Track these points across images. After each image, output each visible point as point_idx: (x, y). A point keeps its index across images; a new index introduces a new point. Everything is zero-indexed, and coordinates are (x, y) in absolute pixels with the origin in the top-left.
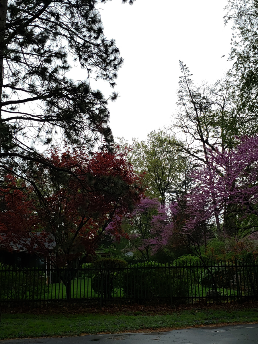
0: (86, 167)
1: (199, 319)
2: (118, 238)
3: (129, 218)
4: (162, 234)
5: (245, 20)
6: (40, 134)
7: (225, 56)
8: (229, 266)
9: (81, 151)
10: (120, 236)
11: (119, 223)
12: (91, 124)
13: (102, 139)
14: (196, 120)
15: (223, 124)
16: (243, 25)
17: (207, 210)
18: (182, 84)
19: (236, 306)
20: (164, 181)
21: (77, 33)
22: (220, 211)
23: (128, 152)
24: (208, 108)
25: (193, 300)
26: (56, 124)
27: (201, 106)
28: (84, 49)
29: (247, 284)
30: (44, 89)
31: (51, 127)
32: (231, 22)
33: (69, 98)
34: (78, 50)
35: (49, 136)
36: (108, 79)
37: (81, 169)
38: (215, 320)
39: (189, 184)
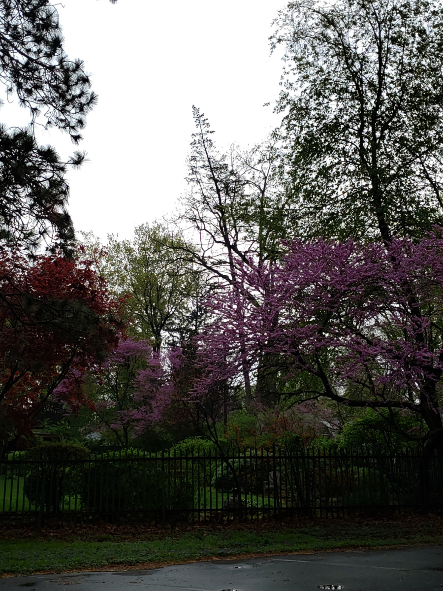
0: (22, 281)
1: (209, 547)
2: (75, 409)
3: (95, 373)
4: (153, 403)
5: (305, 46)
7: (269, 104)
8: (262, 457)
9: (14, 253)
10: (80, 404)
11: (78, 382)
12: (34, 205)
13: (54, 232)
14: (218, 210)
15: (261, 218)
16: (302, 54)
17: (230, 363)
18: (197, 147)
19: (270, 525)
20: (161, 310)
21: (16, 44)
22: (252, 364)
23: (99, 258)
24: (238, 191)
25: (201, 514)
27: (227, 186)
28: (26, 72)
29: (291, 488)
32: (282, 48)
34: (16, 73)
36: (68, 128)
37: (11, 284)
38: (236, 549)
39: (203, 317)
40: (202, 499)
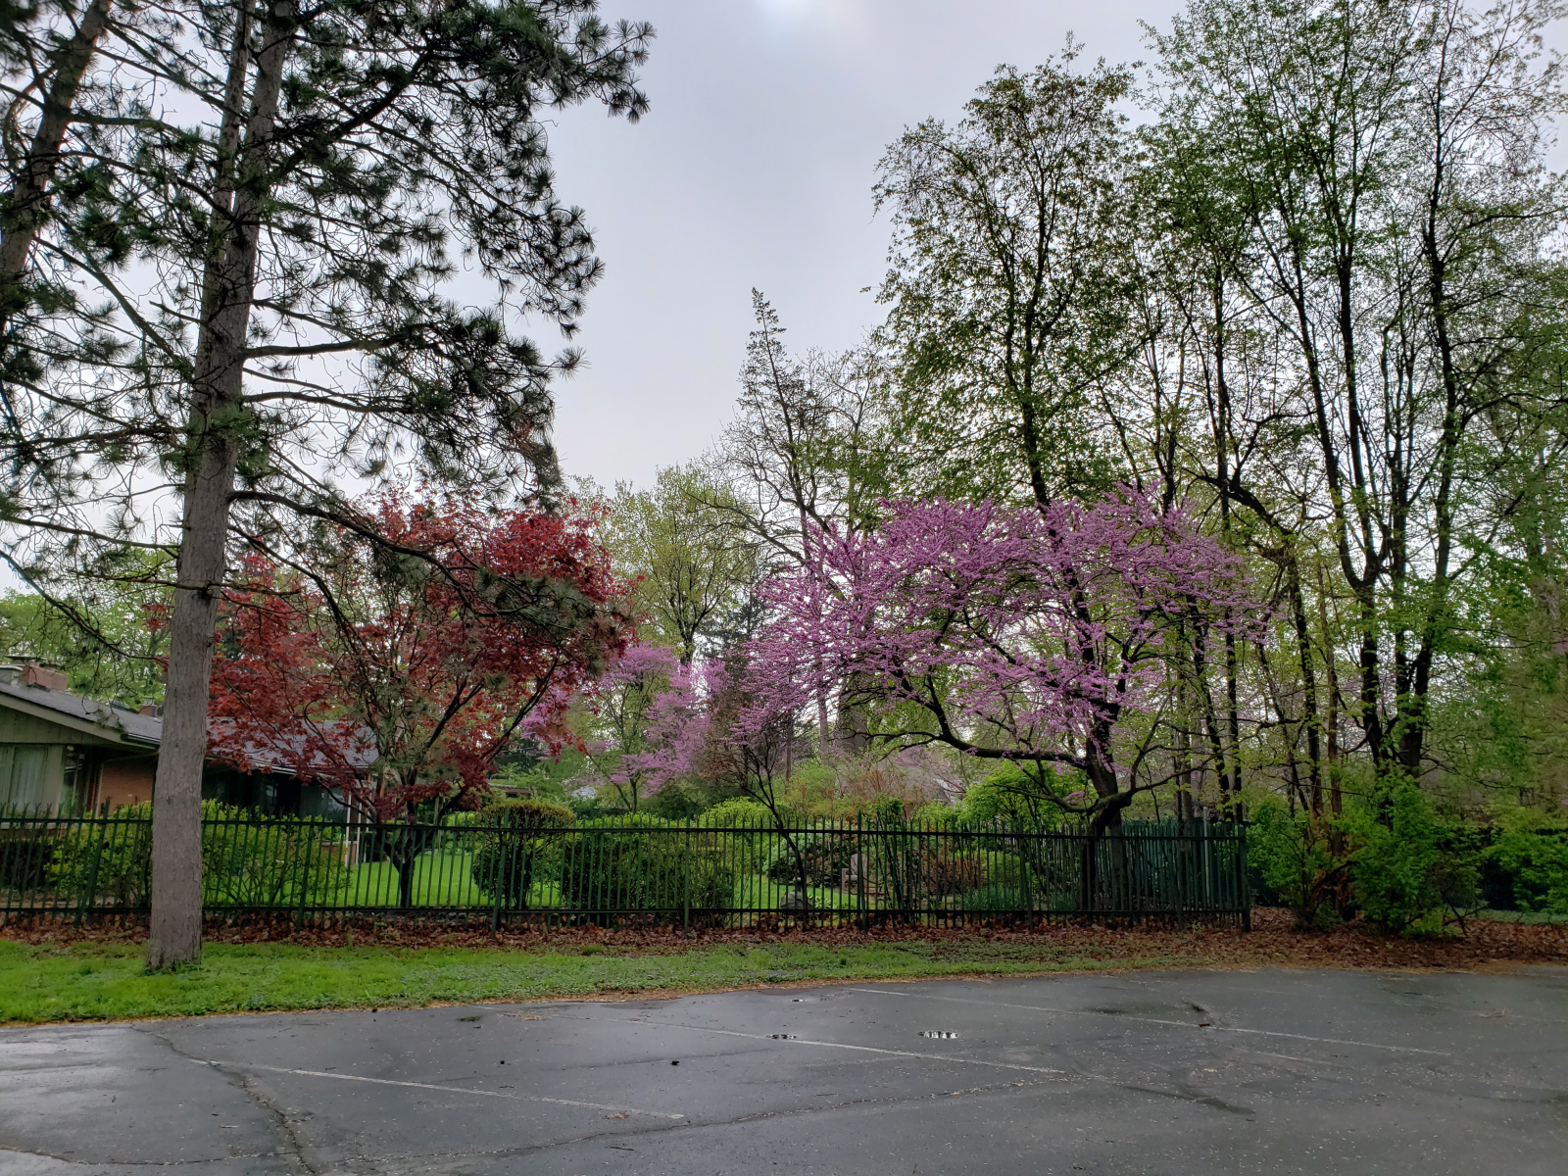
0: (478, 549)
1: (755, 968)
2: (557, 749)
3: (590, 695)
4: (677, 744)
5: (928, 202)
6: (351, 447)
8: (841, 832)
9: (468, 505)
10: (563, 743)
11: (561, 707)
13: (529, 473)
14: (788, 451)
15: (853, 465)
17: (798, 685)
18: (758, 353)
19: (850, 936)
20: (694, 603)
21: (479, 179)
22: (830, 688)
23: (602, 518)
24: (818, 423)
25: (744, 916)
26: (399, 423)
27: (801, 415)
28: (493, 223)
29: (884, 879)
30: (370, 323)
31: (385, 429)
32: (892, 205)
33: (439, 352)
34: (478, 224)
35: (378, 455)
36: (556, 313)
37: (463, 554)
38: (796, 972)
39: (759, 616)
40: (747, 894)
